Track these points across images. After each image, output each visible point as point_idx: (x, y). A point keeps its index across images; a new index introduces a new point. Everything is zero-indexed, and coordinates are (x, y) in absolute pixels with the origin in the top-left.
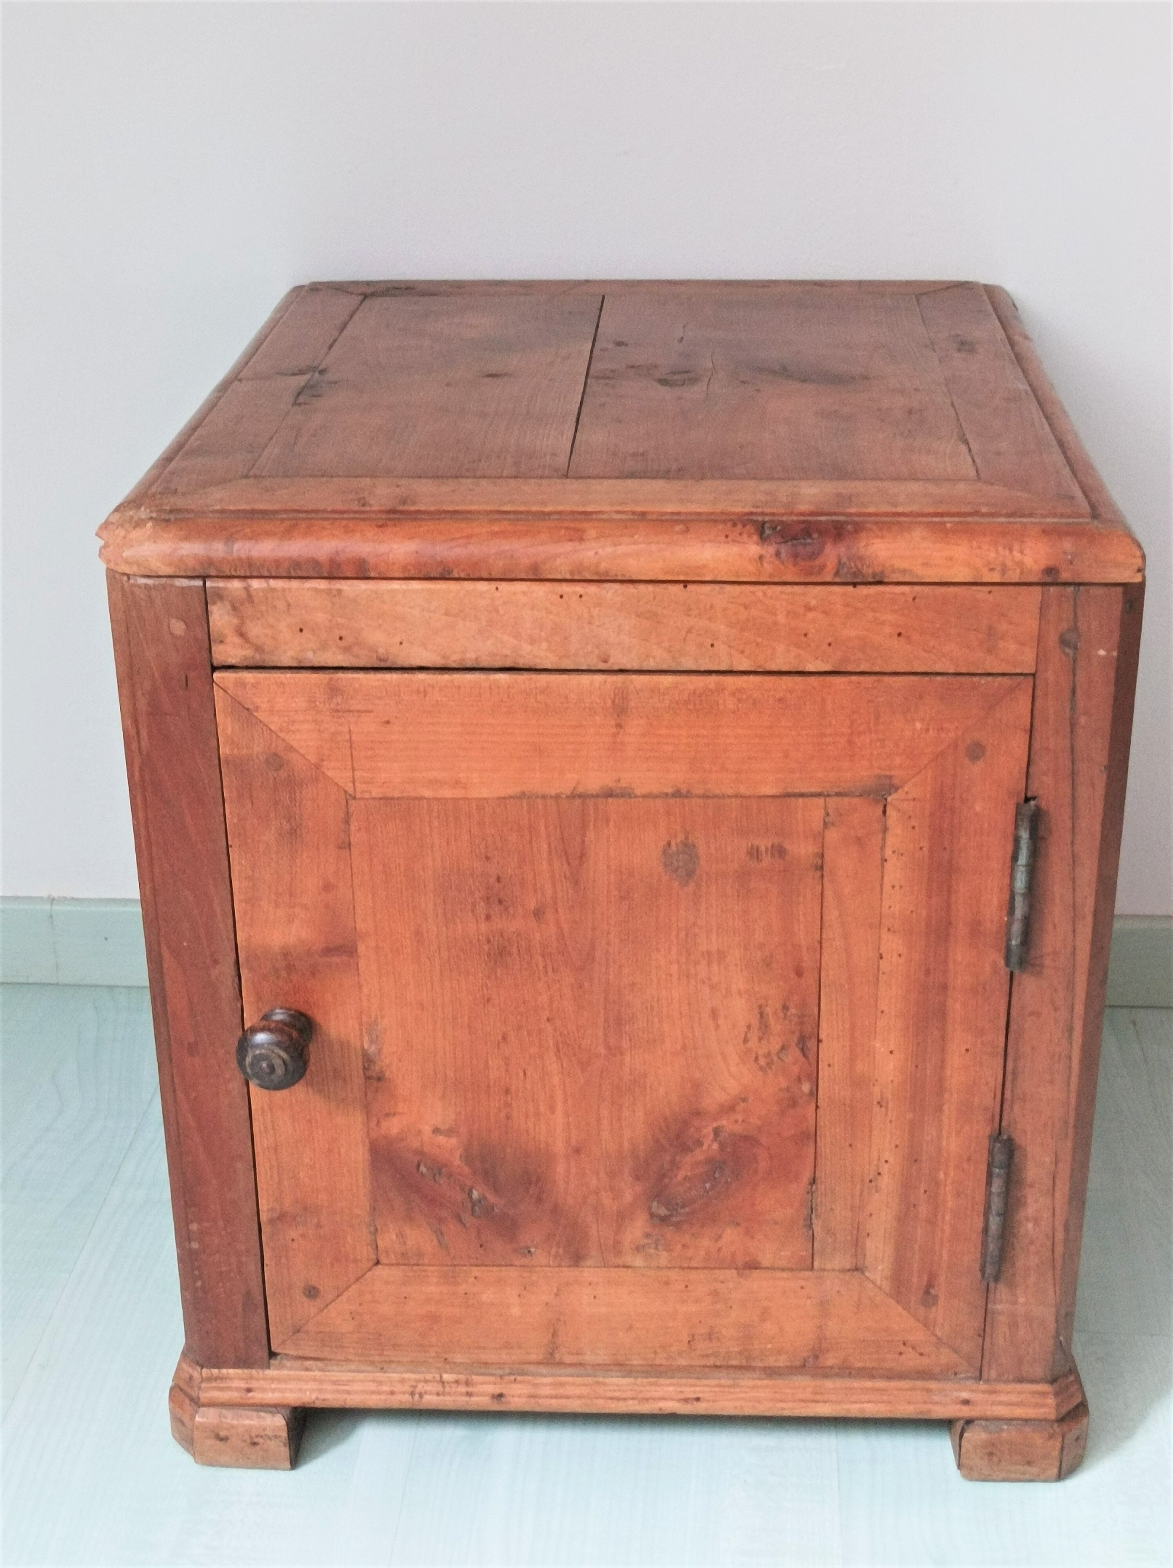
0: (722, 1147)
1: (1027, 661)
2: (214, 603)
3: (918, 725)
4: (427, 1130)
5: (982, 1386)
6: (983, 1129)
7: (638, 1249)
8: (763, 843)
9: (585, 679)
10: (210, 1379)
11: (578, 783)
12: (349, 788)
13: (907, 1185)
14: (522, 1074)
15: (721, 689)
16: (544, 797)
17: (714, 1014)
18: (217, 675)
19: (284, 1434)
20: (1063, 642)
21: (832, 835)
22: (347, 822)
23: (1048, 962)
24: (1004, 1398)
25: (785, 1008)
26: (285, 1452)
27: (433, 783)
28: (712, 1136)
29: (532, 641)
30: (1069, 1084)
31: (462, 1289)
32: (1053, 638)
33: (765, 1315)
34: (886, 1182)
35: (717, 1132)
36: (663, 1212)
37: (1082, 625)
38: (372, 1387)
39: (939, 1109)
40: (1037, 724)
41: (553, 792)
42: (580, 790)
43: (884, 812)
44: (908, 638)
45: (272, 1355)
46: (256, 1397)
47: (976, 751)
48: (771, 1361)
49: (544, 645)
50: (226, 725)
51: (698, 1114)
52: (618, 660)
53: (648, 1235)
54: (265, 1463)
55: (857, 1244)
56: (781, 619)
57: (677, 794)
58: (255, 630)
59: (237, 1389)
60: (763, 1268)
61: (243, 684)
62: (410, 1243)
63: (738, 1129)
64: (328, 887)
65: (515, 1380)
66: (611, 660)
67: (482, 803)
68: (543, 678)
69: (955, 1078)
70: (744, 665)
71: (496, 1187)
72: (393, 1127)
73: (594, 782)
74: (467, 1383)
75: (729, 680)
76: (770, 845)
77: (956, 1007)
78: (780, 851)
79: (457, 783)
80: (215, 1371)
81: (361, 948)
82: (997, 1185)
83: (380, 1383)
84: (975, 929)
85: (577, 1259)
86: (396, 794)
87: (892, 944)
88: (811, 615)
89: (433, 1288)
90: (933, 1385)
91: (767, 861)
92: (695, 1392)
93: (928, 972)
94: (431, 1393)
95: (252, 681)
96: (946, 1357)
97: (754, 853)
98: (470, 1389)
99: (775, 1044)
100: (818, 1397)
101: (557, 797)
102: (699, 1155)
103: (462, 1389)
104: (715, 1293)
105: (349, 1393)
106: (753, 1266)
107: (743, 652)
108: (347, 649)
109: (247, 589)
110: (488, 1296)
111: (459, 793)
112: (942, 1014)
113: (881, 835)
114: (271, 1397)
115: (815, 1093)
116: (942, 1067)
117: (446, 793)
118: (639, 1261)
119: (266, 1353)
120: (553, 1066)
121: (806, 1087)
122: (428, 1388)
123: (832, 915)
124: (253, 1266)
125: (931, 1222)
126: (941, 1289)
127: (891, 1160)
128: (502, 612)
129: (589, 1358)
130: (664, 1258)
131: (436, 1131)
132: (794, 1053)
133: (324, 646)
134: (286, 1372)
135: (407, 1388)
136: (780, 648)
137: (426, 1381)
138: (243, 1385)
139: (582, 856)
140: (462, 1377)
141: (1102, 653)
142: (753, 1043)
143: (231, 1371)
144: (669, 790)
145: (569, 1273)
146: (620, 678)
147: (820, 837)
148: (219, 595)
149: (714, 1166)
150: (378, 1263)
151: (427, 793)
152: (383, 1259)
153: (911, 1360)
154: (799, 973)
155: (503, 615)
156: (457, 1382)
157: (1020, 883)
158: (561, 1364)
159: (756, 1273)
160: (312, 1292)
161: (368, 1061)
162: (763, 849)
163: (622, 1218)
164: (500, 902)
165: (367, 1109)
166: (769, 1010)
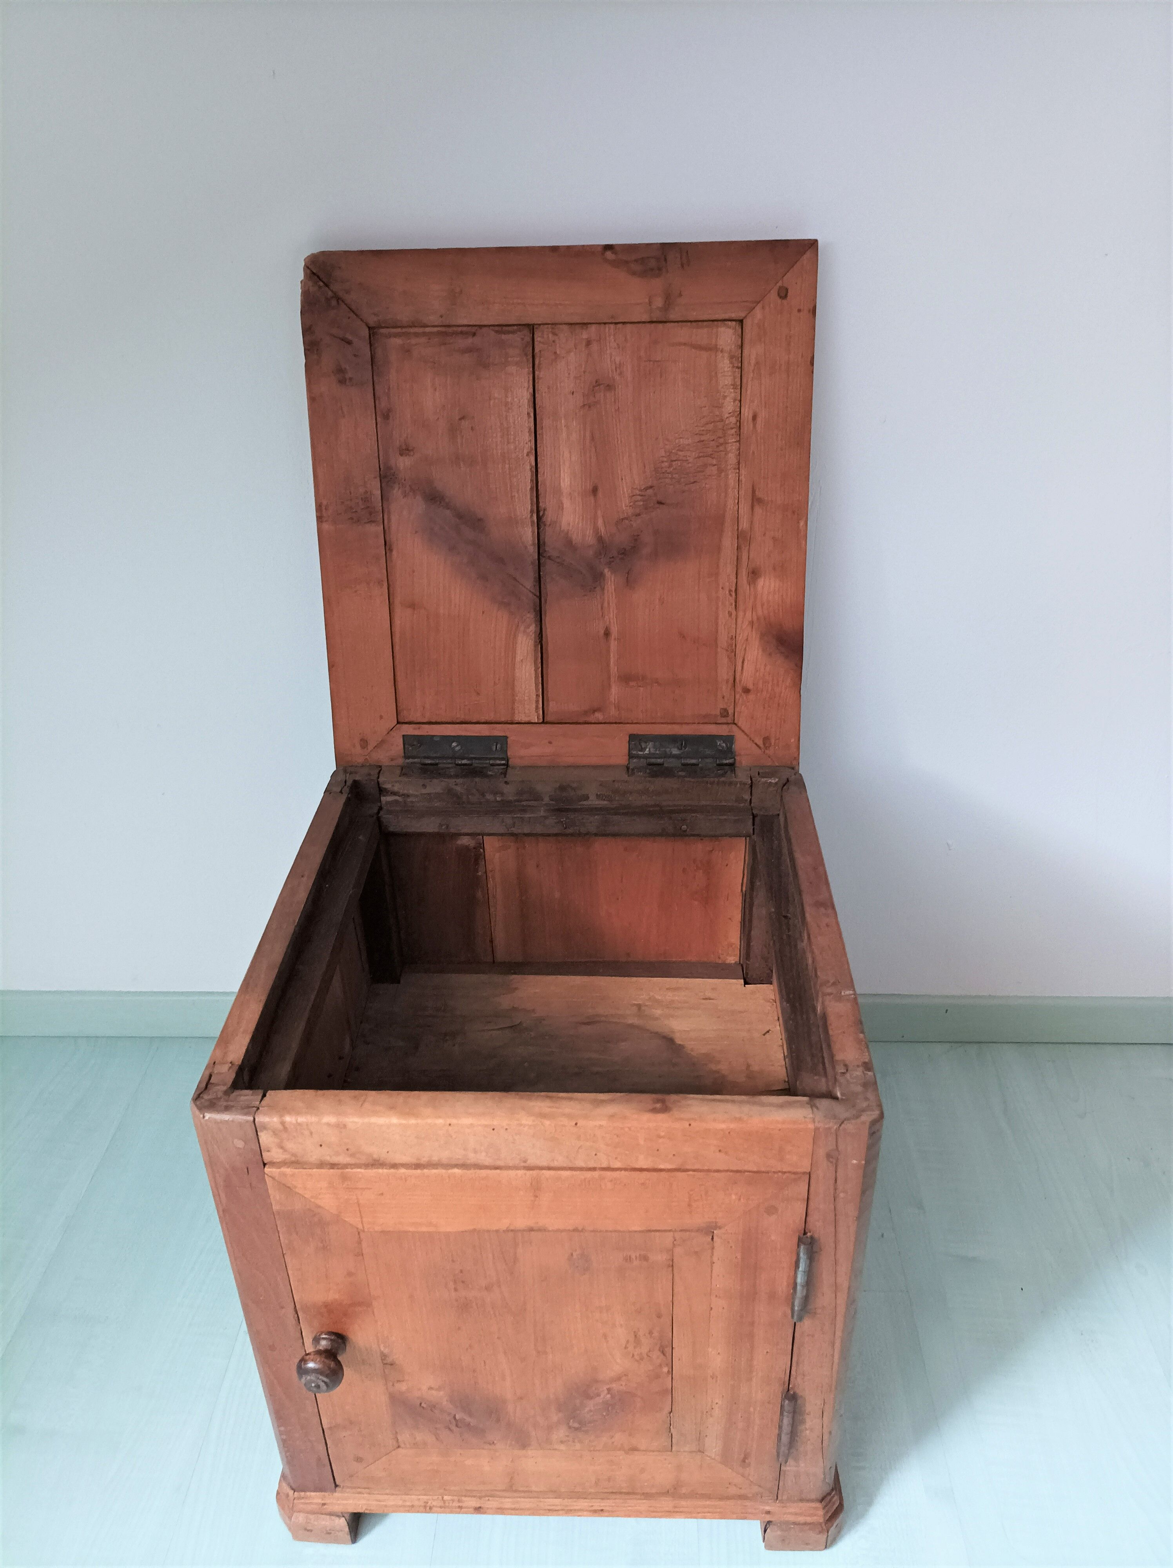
0: (613, 1397)
1: (805, 1166)
2: (261, 1131)
3: (734, 1197)
4: (424, 1388)
5: (778, 1504)
6: (777, 1390)
7: (562, 1442)
8: (634, 1253)
9: (512, 1173)
10: (299, 1498)
11: (510, 1224)
12: (360, 1226)
13: (730, 1414)
14: (483, 1363)
15: (602, 1178)
16: (488, 1231)
17: (605, 1336)
18: (267, 1168)
19: (347, 1529)
20: (829, 1156)
21: (678, 1251)
22: (360, 1243)
23: (819, 1311)
24: (792, 1510)
25: (651, 1333)
26: (349, 1537)
27: (415, 1224)
28: (606, 1392)
29: (475, 1152)
30: (832, 1369)
31: (453, 1459)
32: (821, 1152)
33: (643, 1471)
34: (717, 1412)
35: (609, 1390)
37: (841, 1147)
39: (750, 1380)
40: (811, 1197)
41: (494, 1229)
42: (512, 1228)
43: (713, 1239)
44: (726, 1153)
45: (336, 1486)
46: (328, 1508)
47: (771, 1210)
48: (647, 1490)
49: (484, 1154)
50: (275, 1196)
51: (596, 1381)
52: (532, 1161)
53: (567, 1436)
54: (337, 1541)
55: (700, 1438)
56: (642, 1142)
57: (576, 1230)
58: (290, 1145)
59: (316, 1504)
60: (640, 1451)
61: (285, 1175)
62: (418, 1438)
63: (623, 1388)
64: (350, 1274)
65: (488, 1500)
66: (528, 1162)
67: (447, 1235)
68: (484, 1173)
69: (760, 1366)
70: (618, 1165)
71: (470, 1414)
72: (403, 1387)
73: (521, 1223)
74: (459, 1501)
75: (609, 1173)
76: (638, 1255)
77: (760, 1332)
78: (645, 1258)
79: (430, 1224)
80: (302, 1494)
81: (375, 1303)
82: (786, 1421)
83: (405, 1501)
84: (772, 1296)
85: (524, 1446)
86: (391, 1229)
87: (719, 1303)
88: (661, 1140)
89: (434, 1458)
90: (748, 1503)
91: (636, 1263)
92: (600, 1506)
93: (741, 1316)
94: (436, 1507)
95: (291, 1173)
96: (756, 1489)
97: (628, 1259)
98: (460, 1504)
99: (644, 1350)
100: (676, 1510)
101: (497, 1231)
102: (599, 1400)
103: (456, 1504)
104: (611, 1461)
106: (635, 1449)
107: (616, 1158)
108: (352, 1155)
109: (283, 1123)
110: (469, 1462)
111: (432, 1229)
112: (751, 1336)
113: (710, 1251)
114: (337, 1509)
115: (671, 1372)
116: (752, 1360)
117: (424, 1229)
118: (562, 1447)
119: (334, 1485)
120: (503, 1359)
121: (665, 1370)
122: (434, 1503)
123: (679, 1288)
124: (322, 1447)
125: (746, 1430)
126: (752, 1460)
127: (720, 1403)
128: (454, 1137)
129: (534, 1488)
130: (578, 1446)
131: (430, 1388)
132: (656, 1354)
133: (337, 1154)
134: (346, 1495)
135: (422, 1503)
136: (641, 1157)
137: (434, 1500)
138: (320, 1501)
139: (516, 1260)
140: (456, 1498)
141: (855, 1162)
142: (631, 1348)
143: (313, 1494)
144: (571, 1228)
145: (519, 1452)
146: (535, 1173)
147: (671, 1251)
148: (265, 1127)
149: (608, 1406)
150: (399, 1447)
151: (411, 1229)
152: (402, 1445)
153: (733, 1490)
154: (659, 1316)
155: (455, 1138)
156: (453, 1501)
157: (800, 1279)
158: (516, 1491)
159: (636, 1453)
160: (359, 1460)
161: (384, 1356)
162: (633, 1257)
163: (550, 1428)
164: (463, 1282)
165: (385, 1377)
166: (641, 1333)
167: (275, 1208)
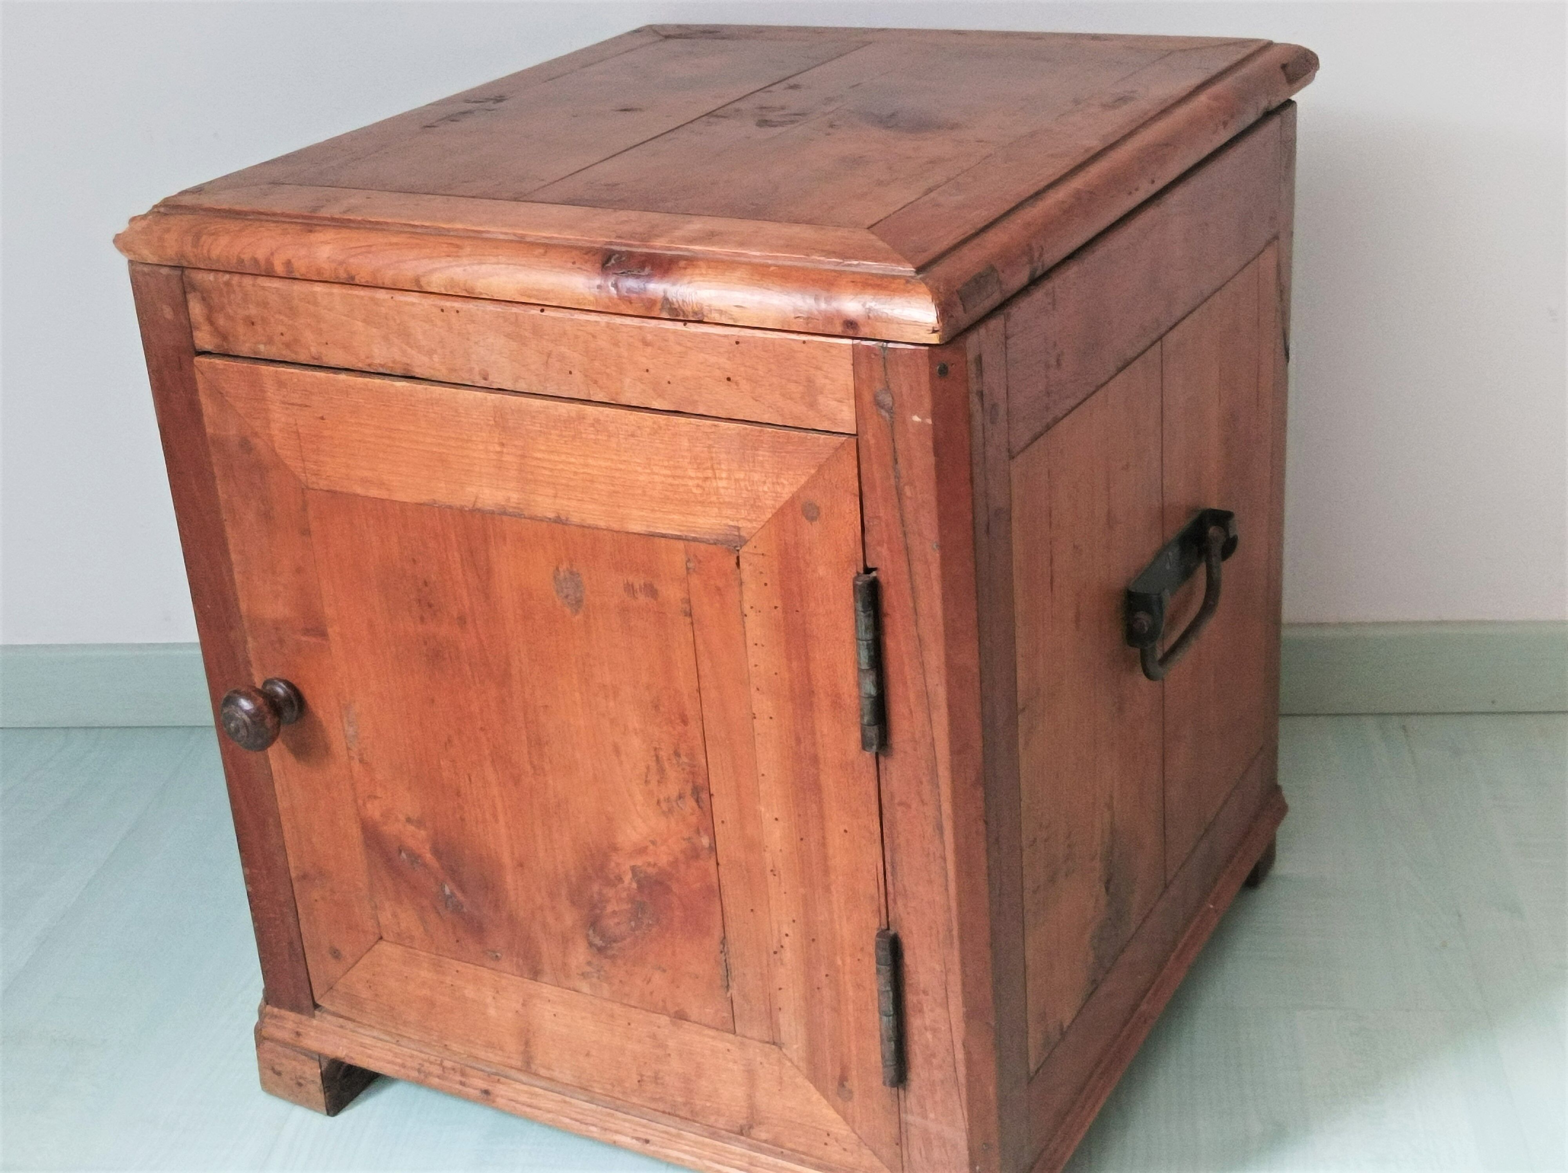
0: (641, 886)
1: (847, 420)
2: (191, 293)
3: (757, 476)
4: (401, 818)
6: (871, 920)
7: (584, 975)
8: (638, 582)
9: (470, 394)
10: (272, 1016)
11: (477, 498)
12: (303, 478)
13: (809, 964)
14: (467, 780)
15: (581, 418)
16: (451, 508)
17: (616, 750)
18: (197, 359)
19: (318, 1081)
20: (879, 402)
21: (695, 583)
22: (304, 509)
25: (677, 754)
26: (321, 1097)
27: (364, 481)
28: (630, 874)
30: (947, 890)
31: (448, 980)
32: (867, 395)
33: (699, 1071)
34: (789, 955)
35: (633, 871)
36: (598, 942)
37: (894, 388)
38: (390, 1057)
39: (827, 889)
40: (865, 489)
41: (458, 505)
42: (479, 506)
43: (738, 564)
44: (738, 383)
45: (313, 1006)
46: (303, 1042)
47: (812, 512)
48: (712, 1118)
49: (436, 358)
50: (208, 408)
51: (615, 849)
52: (498, 377)
53: (589, 963)
54: (307, 1103)
55: (771, 1017)
56: (626, 349)
57: (558, 521)
58: (221, 320)
59: (289, 1031)
60: (690, 1021)
61: (214, 368)
62: (403, 925)
63: (652, 870)
64: (299, 570)
65: (499, 1080)
66: (491, 378)
67: (403, 508)
68: (438, 390)
69: (839, 860)
70: (599, 395)
71: (461, 886)
72: (376, 810)
73: (490, 499)
74: (463, 1073)
75: (589, 409)
76: (642, 584)
77: (829, 781)
78: (652, 591)
79: (381, 484)
80: (276, 1010)
81: (330, 632)
83: (395, 1054)
84: (836, 701)
85: (535, 973)
86: (338, 488)
87: (764, 705)
88: (649, 350)
89: (426, 974)
91: (642, 599)
92: (646, 1134)
93: (798, 741)
94: (433, 1074)
95: (221, 367)
96: (866, 1155)
97: (630, 590)
98: (463, 1080)
99: (672, 791)
101: (462, 510)
102: (622, 891)
103: (458, 1078)
104: (654, 1037)
105: (370, 1057)
106: (682, 1016)
107: (596, 382)
108: (288, 345)
110: (469, 991)
111: (382, 494)
112: (817, 787)
113: (737, 590)
114: (313, 1045)
115: (713, 848)
116: (823, 844)
117: (374, 492)
118: (585, 987)
119: (310, 1005)
120: (491, 776)
121: (705, 841)
122: (431, 1069)
123: (706, 667)
124: (292, 919)
125: (836, 1010)
126: (854, 1083)
127: (790, 933)
128: (398, 321)
129: (556, 1074)
130: (606, 990)
131: (408, 821)
132: (690, 803)
133: (271, 340)
134: (324, 1024)
135: (416, 1065)
137: (431, 1062)
138: (295, 1028)
139: (489, 571)
140: (459, 1066)
141: (916, 419)
142: (653, 786)
143: (287, 1013)
144: (552, 516)
145: (532, 986)
146: (498, 396)
147: (685, 583)
148: (194, 286)
149: (636, 905)
150: (381, 938)
151: (359, 490)
152: (385, 936)
153: (834, 1150)
154: (684, 720)
155: (400, 324)
156: (454, 1070)
158: (536, 1075)
159: (686, 1025)
160: (336, 954)
161: (348, 742)
162: (637, 586)
163: (565, 941)
164: (430, 605)
165: (355, 788)
166: (663, 754)
167: (209, 430)
